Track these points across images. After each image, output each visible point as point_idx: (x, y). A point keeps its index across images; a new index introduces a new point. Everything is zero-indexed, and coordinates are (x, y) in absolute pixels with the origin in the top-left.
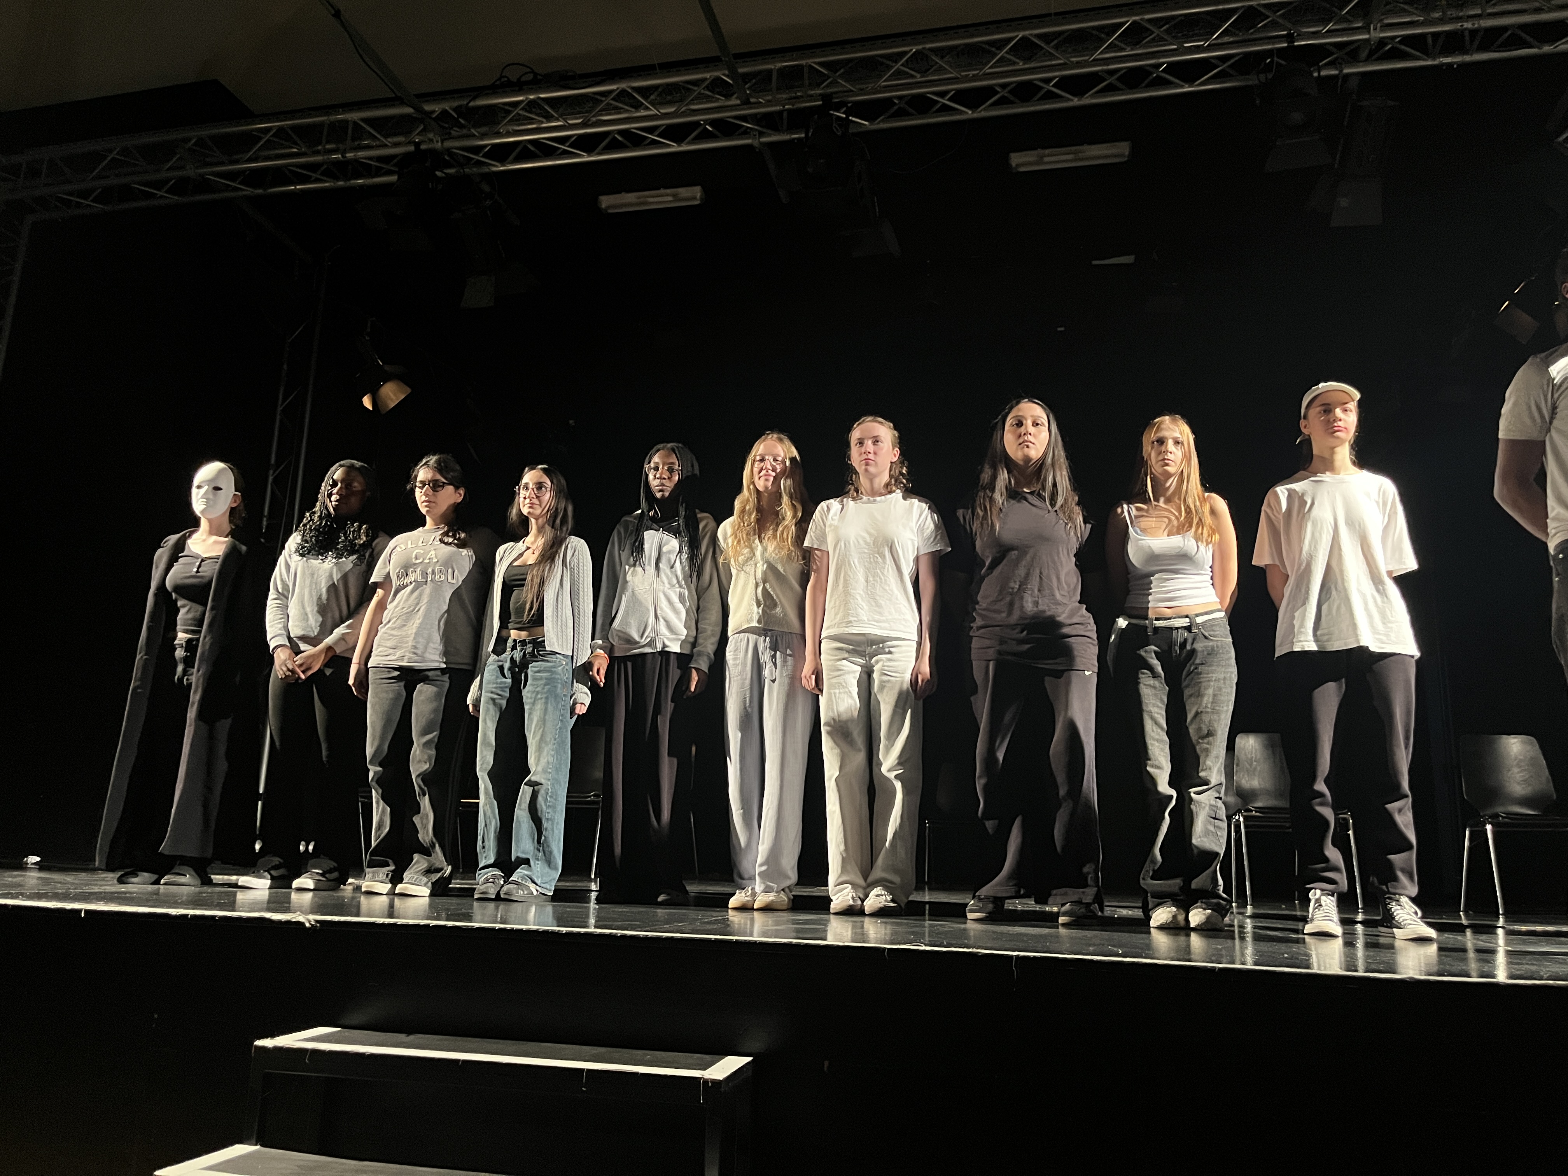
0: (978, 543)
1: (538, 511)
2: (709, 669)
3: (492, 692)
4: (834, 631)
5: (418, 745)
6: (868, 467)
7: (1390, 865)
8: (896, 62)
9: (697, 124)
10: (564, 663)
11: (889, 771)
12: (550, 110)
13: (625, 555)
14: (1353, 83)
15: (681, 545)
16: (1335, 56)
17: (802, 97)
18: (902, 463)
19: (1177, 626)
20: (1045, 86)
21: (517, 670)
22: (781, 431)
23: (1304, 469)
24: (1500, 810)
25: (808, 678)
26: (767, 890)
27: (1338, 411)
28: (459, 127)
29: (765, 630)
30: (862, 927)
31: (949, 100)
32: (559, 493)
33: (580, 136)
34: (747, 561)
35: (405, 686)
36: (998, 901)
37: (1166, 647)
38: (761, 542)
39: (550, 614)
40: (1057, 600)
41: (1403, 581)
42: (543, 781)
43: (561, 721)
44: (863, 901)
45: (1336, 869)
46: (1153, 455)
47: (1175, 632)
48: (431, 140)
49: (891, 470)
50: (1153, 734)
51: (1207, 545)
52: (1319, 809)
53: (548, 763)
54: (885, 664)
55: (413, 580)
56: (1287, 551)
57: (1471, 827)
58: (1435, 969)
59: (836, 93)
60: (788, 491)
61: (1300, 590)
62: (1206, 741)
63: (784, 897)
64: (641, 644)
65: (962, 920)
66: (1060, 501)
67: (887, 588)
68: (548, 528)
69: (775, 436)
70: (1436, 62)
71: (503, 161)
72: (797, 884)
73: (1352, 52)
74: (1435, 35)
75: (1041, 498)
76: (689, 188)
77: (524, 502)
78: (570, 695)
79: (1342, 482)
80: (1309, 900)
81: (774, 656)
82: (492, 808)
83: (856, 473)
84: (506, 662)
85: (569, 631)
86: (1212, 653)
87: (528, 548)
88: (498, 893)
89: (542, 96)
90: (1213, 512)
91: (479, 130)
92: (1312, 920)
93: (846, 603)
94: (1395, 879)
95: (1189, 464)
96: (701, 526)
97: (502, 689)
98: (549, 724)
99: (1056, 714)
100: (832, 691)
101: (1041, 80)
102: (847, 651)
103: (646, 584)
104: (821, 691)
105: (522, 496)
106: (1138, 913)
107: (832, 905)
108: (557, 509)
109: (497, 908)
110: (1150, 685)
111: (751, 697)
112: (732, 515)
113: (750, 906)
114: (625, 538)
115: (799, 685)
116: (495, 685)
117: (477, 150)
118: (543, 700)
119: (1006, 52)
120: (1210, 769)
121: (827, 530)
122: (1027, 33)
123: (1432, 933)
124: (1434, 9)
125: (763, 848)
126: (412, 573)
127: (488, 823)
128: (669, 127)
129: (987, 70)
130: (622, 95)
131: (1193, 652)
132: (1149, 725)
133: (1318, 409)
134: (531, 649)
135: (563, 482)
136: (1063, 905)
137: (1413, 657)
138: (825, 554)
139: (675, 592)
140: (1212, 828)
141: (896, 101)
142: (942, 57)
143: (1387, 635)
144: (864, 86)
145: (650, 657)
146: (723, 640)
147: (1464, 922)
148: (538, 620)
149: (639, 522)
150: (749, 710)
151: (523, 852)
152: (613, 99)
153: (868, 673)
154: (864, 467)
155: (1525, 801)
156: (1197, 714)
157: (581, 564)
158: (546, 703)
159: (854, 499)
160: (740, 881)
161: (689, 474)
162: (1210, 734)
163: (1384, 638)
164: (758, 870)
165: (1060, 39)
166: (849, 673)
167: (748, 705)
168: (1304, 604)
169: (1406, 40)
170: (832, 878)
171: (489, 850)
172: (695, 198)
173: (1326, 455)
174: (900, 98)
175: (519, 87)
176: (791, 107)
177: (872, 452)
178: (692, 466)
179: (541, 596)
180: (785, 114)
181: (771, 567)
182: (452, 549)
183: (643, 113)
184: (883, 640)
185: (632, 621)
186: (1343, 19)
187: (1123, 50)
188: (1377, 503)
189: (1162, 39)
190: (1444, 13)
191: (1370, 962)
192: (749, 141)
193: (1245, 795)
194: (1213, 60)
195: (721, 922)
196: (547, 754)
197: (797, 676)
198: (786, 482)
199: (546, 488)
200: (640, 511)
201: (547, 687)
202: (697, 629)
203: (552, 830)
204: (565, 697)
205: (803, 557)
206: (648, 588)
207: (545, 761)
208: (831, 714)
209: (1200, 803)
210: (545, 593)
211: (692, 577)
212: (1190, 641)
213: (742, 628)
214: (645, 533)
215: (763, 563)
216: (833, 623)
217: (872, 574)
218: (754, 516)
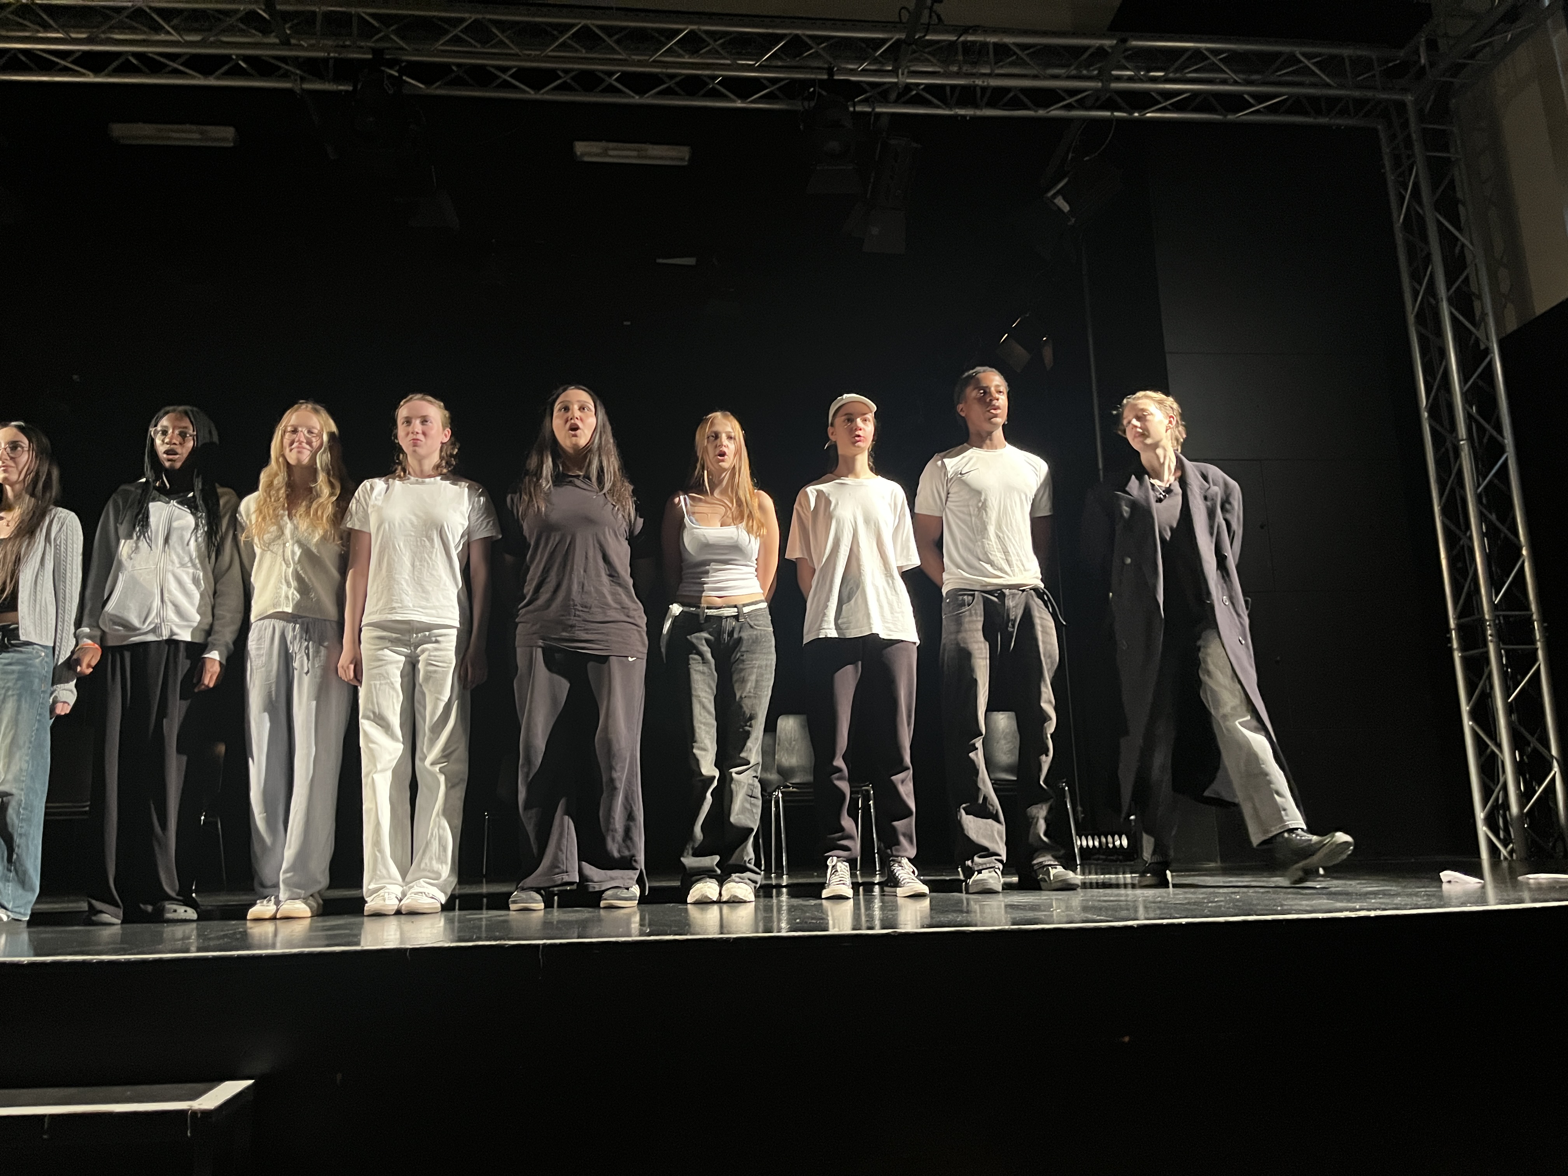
1: (14, 475)
4: (375, 618)
6: (417, 448)
7: (894, 830)
8: (455, 27)
9: (228, 57)
10: (43, 654)
11: (433, 764)
12: (48, 19)
13: (123, 529)
14: (884, 121)
15: (197, 521)
16: (868, 94)
17: (349, 46)
18: (453, 444)
19: (726, 615)
20: (607, 79)
22: (317, 401)
23: (831, 473)
25: (345, 667)
26: (293, 897)
27: (859, 421)
29: (294, 616)
31: (510, 76)
32: (40, 453)
33: (84, 52)
34: (274, 541)
37: (715, 636)
38: (291, 519)
39: (27, 597)
42: (14, 791)
43: (39, 721)
44: (401, 899)
45: (850, 837)
46: (709, 449)
47: (724, 621)
49: (441, 451)
50: (700, 718)
51: (756, 536)
52: (839, 783)
53: (21, 770)
54: (432, 654)
56: (814, 546)
59: (388, 49)
60: (324, 467)
61: (825, 583)
64: (142, 631)
66: (608, 486)
67: (435, 573)
68: (28, 496)
69: (310, 406)
70: (952, 113)
72: (329, 888)
73: (883, 93)
74: (953, 87)
75: (588, 480)
76: (220, 128)
78: (49, 692)
79: (861, 485)
80: (827, 867)
81: (307, 648)
83: (404, 453)
85: (50, 618)
86: (756, 641)
90: (761, 507)
92: (829, 885)
93: (390, 588)
94: (898, 843)
95: (741, 460)
96: (222, 502)
98: (23, 726)
100: (372, 682)
101: (603, 72)
102: (390, 640)
103: (151, 563)
104: (360, 682)
107: (367, 907)
108: (37, 473)
110: (700, 671)
111: (277, 691)
113: (272, 916)
114: (124, 509)
115: (335, 676)
118: (15, 697)
119: (569, 38)
120: (750, 750)
121: (369, 511)
122: (589, 22)
123: (925, 889)
124: (953, 63)
125: (289, 854)
128: (194, 56)
129: (549, 52)
130: (139, 14)
131: (740, 639)
132: (697, 709)
133: (843, 418)
137: (915, 643)
138: (367, 535)
139: (188, 573)
140: (748, 806)
141: (454, 68)
142: (503, 31)
143: (895, 624)
144: (419, 47)
145: (153, 647)
146: (245, 626)
148: (11, 604)
149: (143, 491)
150: (275, 701)
152: (127, 17)
153: (412, 665)
154: (411, 447)
156: (742, 699)
157: (69, 541)
158: (19, 701)
159: (401, 479)
160: (261, 890)
161: (207, 440)
162: (752, 717)
163: (892, 626)
164: (281, 877)
165: (622, 34)
166: (391, 663)
167: (273, 699)
169: (928, 88)
170: (367, 880)
172: (227, 140)
173: (849, 461)
174: (459, 65)
176: (336, 55)
177: (420, 432)
178: (210, 432)
179: (15, 578)
180: (331, 62)
181: (306, 551)
183: (162, 37)
184: (430, 627)
185: (131, 605)
186: (875, 61)
187: (679, 56)
188: (890, 505)
189: (717, 52)
190: (960, 68)
191: (882, 920)
192: (288, 85)
193: (785, 773)
194: (763, 81)
195: (238, 936)
196: (20, 759)
197: (332, 667)
198: (323, 459)
199: (22, 448)
200: (144, 480)
201: (20, 683)
202: (213, 615)
203: (27, 846)
204: (43, 692)
205: (341, 538)
206: (153, 567)
207: (18, 768)
208: (370, 706)
209: (739, 782)
210: (21, 574)
211: (209, 558)
212: (737, 629)
213: (269, 613)
214: (151, 505)
215: (293, 545)
216: (375, 609)
217: (420, 559)
218: (282, 491)
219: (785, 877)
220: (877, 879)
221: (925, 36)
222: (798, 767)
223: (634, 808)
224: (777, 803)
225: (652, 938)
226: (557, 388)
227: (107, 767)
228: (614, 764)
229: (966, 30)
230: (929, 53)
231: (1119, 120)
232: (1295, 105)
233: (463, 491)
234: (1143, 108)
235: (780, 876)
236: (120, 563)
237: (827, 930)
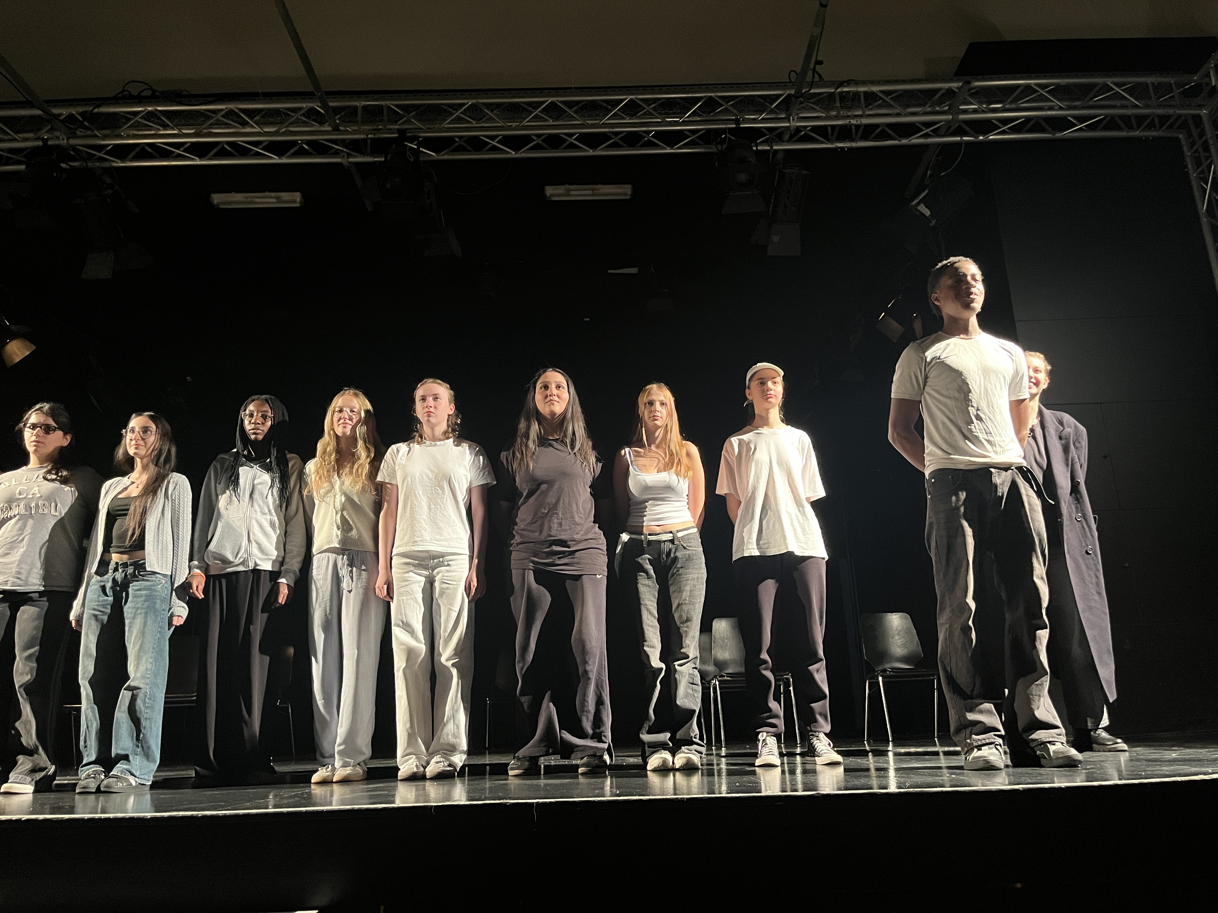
0: (517, 479)
1: (143, 452)
2: (295, 584)
3: (94, 610)
4: (402, 550)
5: (20, 659)
6: (430, 419)
7: (812, 710)
8: (457, 110)
9: (295, 143)
10: (164, 581)
11: (447, 660)
12: (166, 121)
13: (220, 487)
14: (780, 156)
15: (272, 480)
16: (767, 136)
17: (382, 129)
18: (457, 416)
19: (664, 539)
20: (568, 139)
21: (118, 589)
22: (357, 387)
23: (750, 425)
24: (887, 666)
25: (381, 588)
26: (345, 765)
27: (770, 384)
28: (84, 129)
29: (342, 550)
30: (424, 789)
31: (497, 142)
32: (163, 436)
33: (193, 143)
34: (327, 493)
35: (10, 607)
36: (533, 760)
37: (656, 556)
38: (339, 477)
39: (151, 539)
40: (575, 521)
41: (817, 505)
42: (141, 686)
43: (160, 632)
44: (425, 768)
45: (777, 716)
46: (646, 413)
47: (662, 544)
48: (58, 138)
49: (448, 421)
50: (648, 622)
51: (684, 478)
52: (764, 672)
53: (147, 669)
54: (445, 575)
55: (17, 513)
56: (739, 483)
57: (869, 679)
58: (842, 785)
59: (410, 129)
60: (362, 436)
61: (748, 512)
62: (685, 625)
63: (359, 770)
64: (234, 564)
65: (504, 777)
66: (578, 446)
67: (446, 514)
68: (152, 467)
69: (352, 391)
70: (833, 146)
71: (123, 158)
72: (371, 758)
73: (778, 135)
74: (833, 127)
75: (563, 442)
76: (290, 194)
77: (130, 443)
78: (168, 609)
79: (775, 434)
80: (758, 740)
81: (351, 572)
82: (93, 712)
83: (420, 423)
84: (108, 582)
85: (169, 554)
86: (689, 559)
87: (133, 483)
88: (99, 787)
89: (159, 108)
90: (688, 455)
91: (102, 132)
92: (761, 755)
93: (412, 526)
94: (816, 721)
95: (672, 420)
96: (290, 465)
97: (104, 606)
98: (148, 636)
99: (575, 611)
100: (401, 598)
101: (566, 134)
102: (413, 565)
103: (239, 513)
104: (392, 598)
105: (128, 437)
106: (638, 760)
107: (400, 774)
108: (161, 450)
109: (97, 799)
110: (646, 585)
111: (331, 606)
112: (314, 456)
113: (329, 779)
114: (221, 472)
115: (373, 594)
116: (97, 603)
117: (100, 148)
118: (143, 615)
119: (540, 112)
120: (689, 646)
121: (396, 468)
122: (554, 99)
123: (839, 758)
124: (832, 109)
125: (341, 730)
126: (16, 506)
127: (89, 725)
128: (271, 143)
129: (525, 123)
130: (230, 114)
131: (676, 559)
132: (645, 615)
133: (757, 382)
134: (132, 570)
135: (168, 426)
136: (582, 759)
137: (824, 559)
138: (395, 487)
139: (266, 519)
140: (690, 691)
141: (457, 139)
142: (492, 111)
143: (806, 543)
144: (432, 126)
145: (242, 575)
147: (868, 748)
148: (140, 544)
149: (235, 459)
150: (330, 617)
151: (123, 749)
152: (222, 116)
153: (430, 582)
154: (426, 418)
155: (904, 659)
156: (679, 605)
157: (182, 496)
158: (146, 617)
159: (419, 443)
160: (322, 759)
161: (281, 420)
162: (688, 620)
163: (804, 546)
164: (337, 749)
165: (579, 106)
166: (415, 582)
167: (328, 612)
168: (751, 521)
169: (814, 129)
170: (400, 752)
171: (91, 749)
172: (295, 202)
173: (764, 414)
174: (460, 137)
175: (139, 100)
176: (373, 136)
177: (432, 406)
178: (283, 414)
179: (143, 524)
180: (369, 141)
181: (349, 499)
182: (57, 484)
183: (248, 130)
184: (443, 555)
185: (227, 544)
186: (772, 111)
187: (623, 118)
188: (798, 449)
189: (651, 114)
190: (838, 113)
191: (804, 783)
192: (339, 160)
193: (720, 665)
194: (686, 132)
195: (305, 796)
196: (146, 662)
197: (372, 587)
198: (361, 430)
199: (151, 432)
200: (235, 450)
201: (147, 603)
202: (285, 550)
203: (151, 728)
204: (164, 610)
205: (376, 490)
206: (242, 516)
207: (144, 668)
208: (400, 617)
209: (681, 672)
210: (147, 521)
211: (281, 507)
212: (673, 550)
213: (325, 548)
214: (240, 469)
215: (341, 496)
216: (402, 543)
217: (434, 502)
218: (333, 456)
219: (723, 749)
220: (798, 750)
221: (810, 90)
222: (730, 660)
223: (603, 694)
224: (715, 689)
225: (622, 798)
226: (538, 370)
227: (209, 665)
228: (587, 659)
229: (841, 84)
230: (813, 103)
231: (968, 143)
232: (1111, 123)
233: (465, 449)
234: (986, 132)
235: (719, 748)
236: (219, 513)
237: (760, 792)
